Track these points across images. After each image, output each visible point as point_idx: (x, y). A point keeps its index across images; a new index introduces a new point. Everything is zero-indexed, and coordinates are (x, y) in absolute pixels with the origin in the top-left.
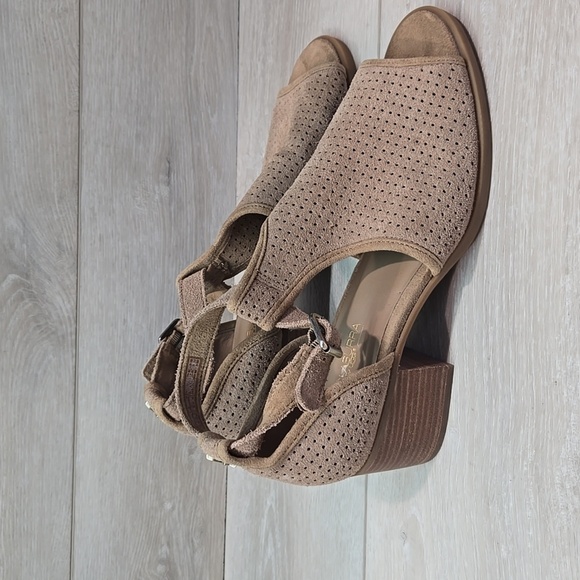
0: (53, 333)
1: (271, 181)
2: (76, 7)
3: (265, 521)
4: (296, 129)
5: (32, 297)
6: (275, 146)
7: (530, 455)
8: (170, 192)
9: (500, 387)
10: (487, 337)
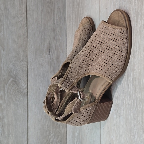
0: (22, 93)
1: (73, 54)
2: (26, 12)
3: (76, 139)
4: (79, 41)
5: (17, 84)
6: (75, 44)
7: (141, 123)
8: (50, 57)
9: (133, 105)
10: (129, 92)
